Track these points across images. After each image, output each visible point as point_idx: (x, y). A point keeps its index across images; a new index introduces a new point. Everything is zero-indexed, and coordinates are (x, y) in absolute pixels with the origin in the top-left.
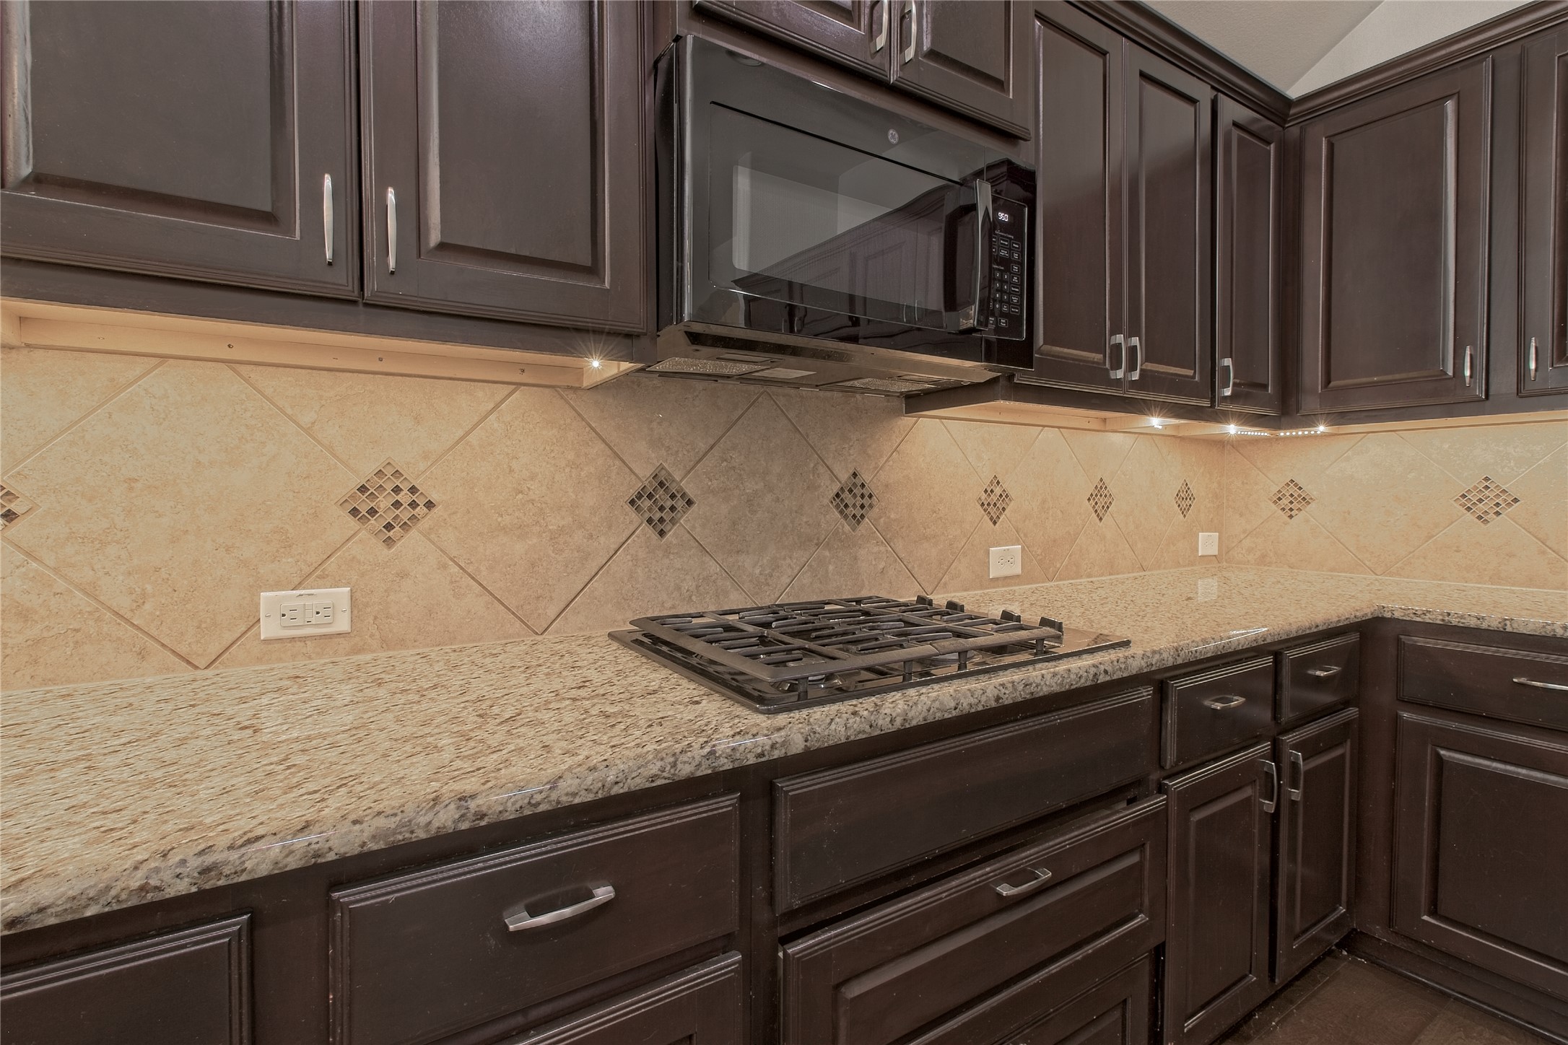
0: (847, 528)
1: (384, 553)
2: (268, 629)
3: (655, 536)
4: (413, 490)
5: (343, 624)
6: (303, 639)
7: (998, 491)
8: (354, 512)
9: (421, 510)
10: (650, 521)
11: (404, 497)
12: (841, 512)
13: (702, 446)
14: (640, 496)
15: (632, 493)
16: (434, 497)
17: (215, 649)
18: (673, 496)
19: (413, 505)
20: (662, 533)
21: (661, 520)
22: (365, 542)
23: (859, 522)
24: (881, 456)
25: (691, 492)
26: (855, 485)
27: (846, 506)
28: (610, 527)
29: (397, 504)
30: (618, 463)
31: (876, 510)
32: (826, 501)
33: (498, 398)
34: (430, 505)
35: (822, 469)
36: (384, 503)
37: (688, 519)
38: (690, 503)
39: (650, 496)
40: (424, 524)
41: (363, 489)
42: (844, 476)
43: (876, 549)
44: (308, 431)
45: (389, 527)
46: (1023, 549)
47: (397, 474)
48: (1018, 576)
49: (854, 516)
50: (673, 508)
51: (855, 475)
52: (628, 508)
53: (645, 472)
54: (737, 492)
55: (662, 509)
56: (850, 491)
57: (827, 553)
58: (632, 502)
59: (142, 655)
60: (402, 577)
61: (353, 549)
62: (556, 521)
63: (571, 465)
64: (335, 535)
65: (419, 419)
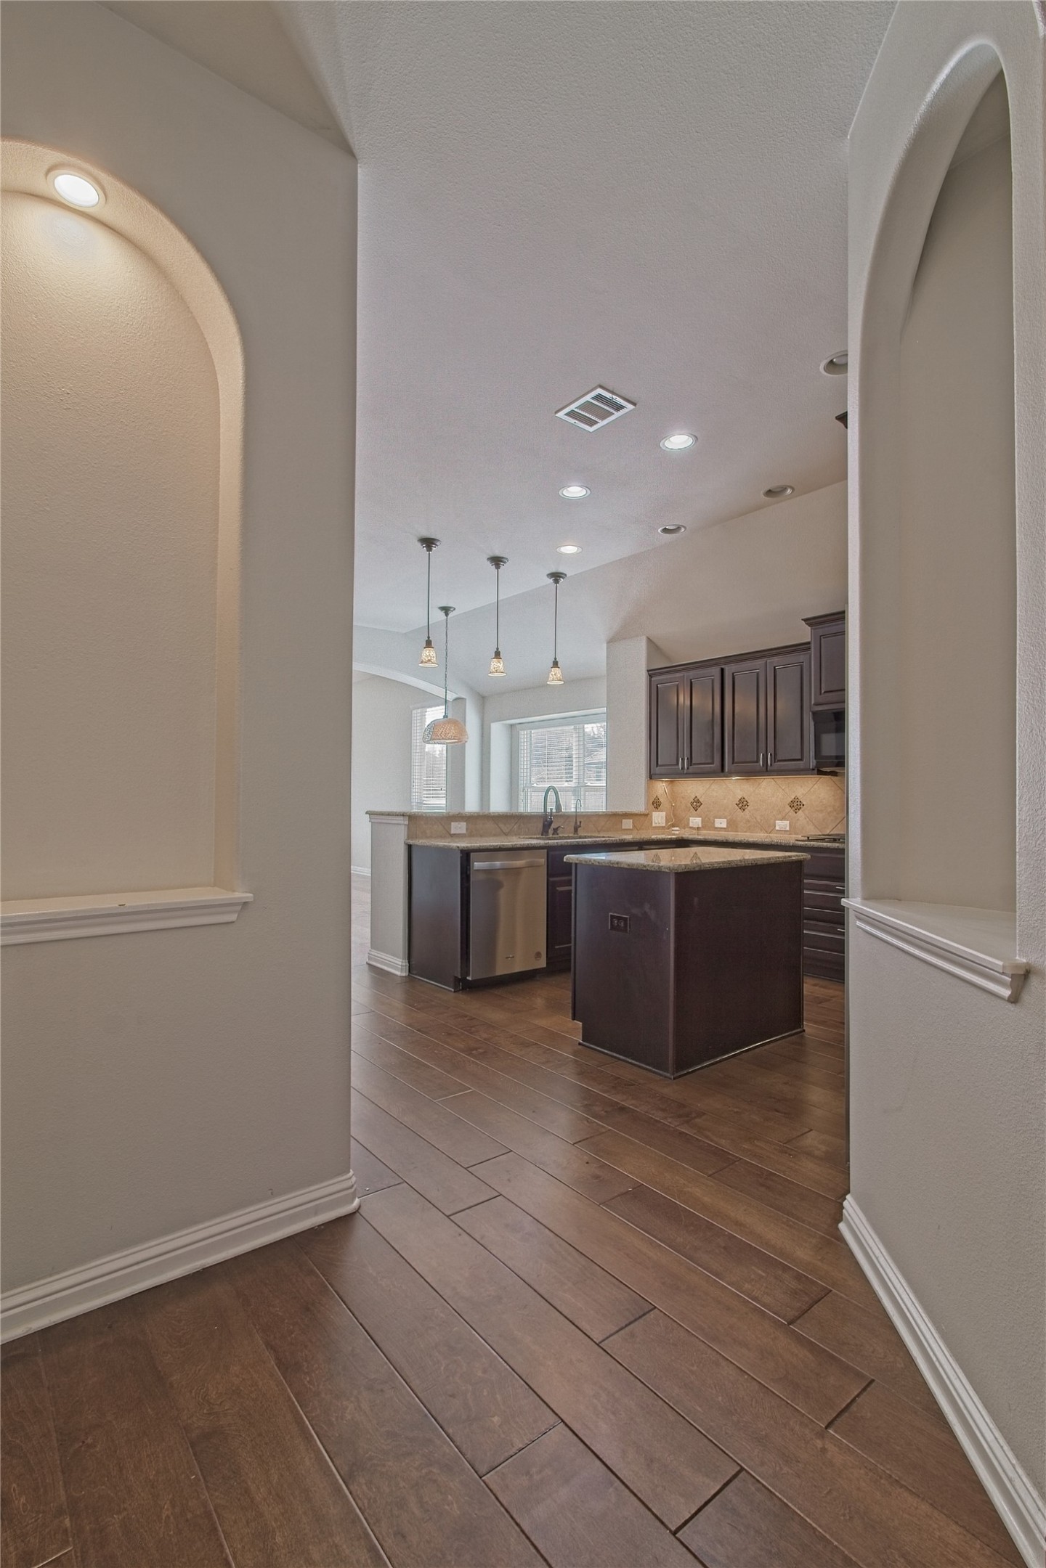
1: (796, 815)
2: (777, 828)
4: (801, 801)
5: (788, 829)
6: (782, 829)
8: (791, 806)
9: (802, 806)
11: (799, 803)
16: (804, 803)
17: (771, 829)
19: (800, 805)
22: (792, 812)
29: (798, 805)
36: (795, 805)
40: (802, 809)
41: (792, 801)
44: (783, 790)
45: (796, 809)
47: (798, 798)
59: (761, 830)
60: (798, 820)
61: (790, 814)
62: (829, 810)
63: (833, 796)
64: (787, 811)
65: (801, 787)
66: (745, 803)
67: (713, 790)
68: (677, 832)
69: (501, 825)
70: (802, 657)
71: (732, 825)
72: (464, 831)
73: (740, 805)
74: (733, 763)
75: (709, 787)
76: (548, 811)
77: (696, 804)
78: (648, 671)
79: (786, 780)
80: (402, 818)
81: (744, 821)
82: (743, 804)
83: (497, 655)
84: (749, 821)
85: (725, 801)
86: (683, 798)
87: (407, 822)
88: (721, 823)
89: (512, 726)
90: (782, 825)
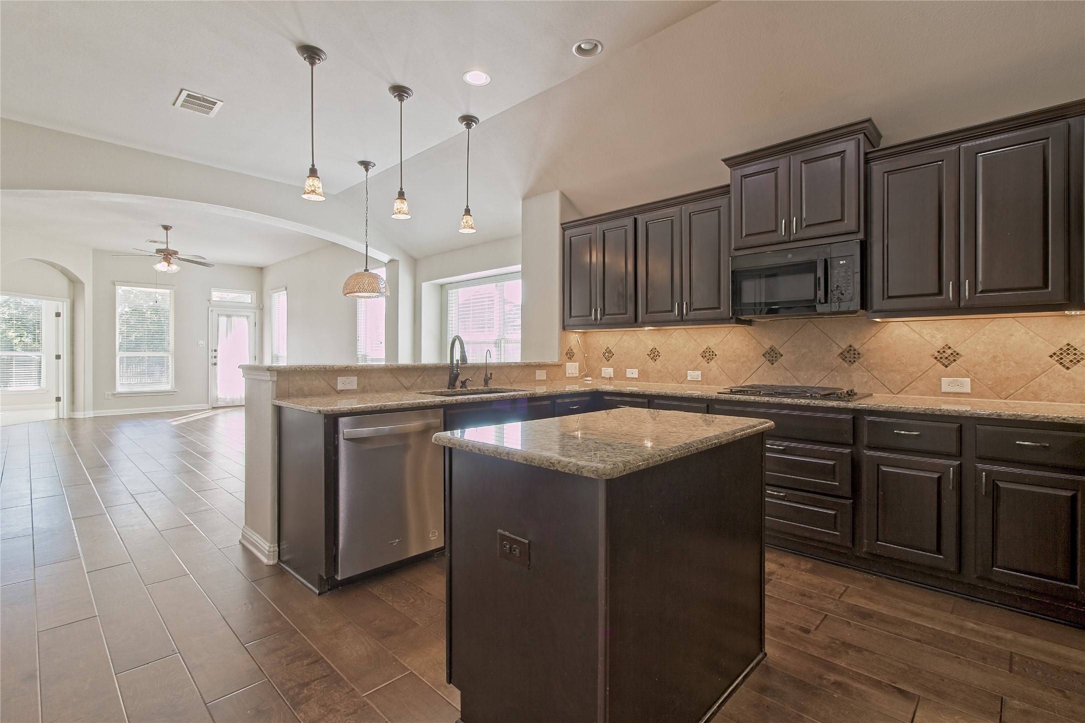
0: (846, 365)
1: (708, 365)
2: (689, 378)
3: (770, 365)
4: (713, 352)
5: (700, 379)
6: (694, 381)
7: (949, 352)
8: (702, 356)
9: (714, 356)
10: (769, 360)
11: (711, 353)
12: (843, 359)
13: (786, 339)
14: (766, 353)
15: (764, 352)
16: (717, 353)
17: (682, 381)
18: (776, 354)
19: (713, 355)
20: (773, 364)
21: (772, 360)
22: (704, 363)
23: (852, 363)
24: (865, 339)
25: (782, 352)
26: (850, 350)
27: (846, 357)
28: (757, 361)
29: (710, 355)
30: (759, 345)
31: (862, 359)
32: (835, 356)
33: (730, 330)
34: (716, 355)
35: (834, 345)
36: (707, 355)
37: (781, 360)
38: (782, 355)
39: (769, 354)
40: (715, 359)
41: (704, 352)
42: (844, 347)
43: (862, 374)
44: (695, 340)
45: (708, 360)
46: (972, 381)
47: (710, 348)
48: (968, 393)
49: (850, 361)
50: (776, 357)
51: (850, 346)
52: (762, 356)
53: (767, 347)
54: (798, 352)
55: (772, 357)
56: (848, 352)
57: (836, 373)
58: (764, 355)
59: (673, 380)
60: (710, 370)
61: (702, 364)
62: (743, 360)
63: (747, 345)
64: (699, 361)
65: (714, 337)
66: (656, 353)
67: (625, 341)
68: (590, 382)
70: (721, 201)
71: (644, 375)
72: (355, 387)
73: (652, 356)
74: (647, 314)
75: (621, 339)
76: (455, 362)
77: (608, 355)
78: (561, 224)
79: (698, 330)
80: (268, 373)
81: (656, 371)
82: (654, 354)
83: (401, 195)
84: (660, 372)
85: (637, 352)
86: (595, 348)
87: (275, 379)
88: (632, 373)
89: (442, 286)
90: (694, 375)
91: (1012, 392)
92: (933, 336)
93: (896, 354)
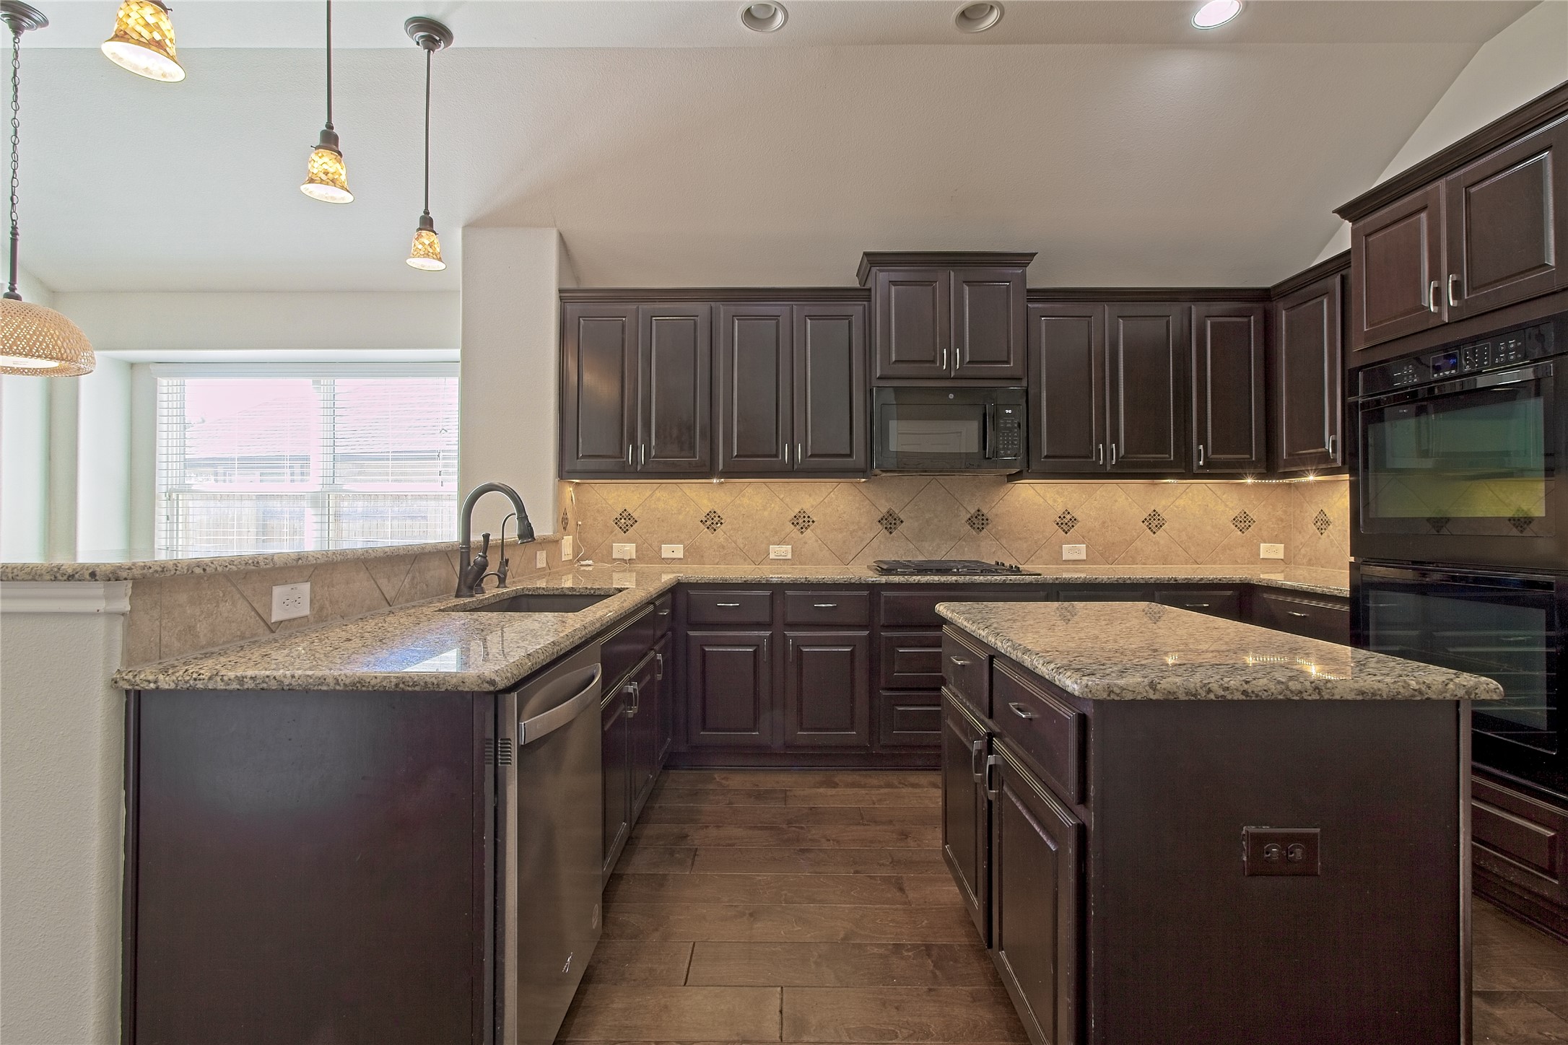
0: (974, 533)
1: (801, 536)
2: (772, 556)
3: (888, 534)
4: (809, 517)
5: (789, 556)
6: (780, 560)
7: (1068, 517)
8: (793, 523)
9: (811, 523)
10: (886, 528)
11: (806, 519)
12: (971, 526)
13: (907, 501)
14: (882, 519)
15: (879, 518)
16: (814, 519)
17: (760, 560)
18: (895, 519)
19: (809, 522)
20: (891, 533)
21: (891, 528)
22: (795, 532)
23: (981, 531)
24: (993, 502)
25: (902, 517)
26: (979, 515)
27: (974, 524)
28: (871, 530)
29: (804, 521)
30: (874, 507)
31: (990, 525)
32: (963, 522)
33: (834, 487)
34: (813, 522)
35: (961, 508)
36: (801, 521)
37: (901, 528)
38: (902, 522)
39: (886, 519)
40: (811, 527)
41: (795, 517)
42: (973, 511)
43: (990, 542)
44: (782, 500)
45: (802, 528)
46: (1087, 547)
47: (804, 512)
48: (1084, 560)
49: (978, 528)
50: (895, 524)
51: (979, 511)
52: (878, 523)
53: (884, 510)
54: (921, 518)
55: (891, 524)
56: (976, 517)
57: (964, 543)
58: (879, 521)
59: (745, 560)
60: (805, 543)
61: (793, 534)
62: (852, 528)
63: (858, 508)
64: (788, 530)
65: (810, 495)
66: (717, 519)
67: (659, 499)
68: (590, 568)
69: (383, 582)
71: (693, 553)
72: (305, 610)
73: (709, 523)
75: (651, 496)
76: (476, 538)
77: (626, 522)
78: (561, 291)
79: (786, 485)
81: (715, 547)
82: (712, 521)
83: (329, 140)
84: (723, 547)
85: (681, 517)
86: (598, 511)
87: (125, 605)
88: (673, 551)
89: (135, 365)
90: (780, 551)
91: (1117, 557)
92: (1055, 501)
93: (1023, 520)
